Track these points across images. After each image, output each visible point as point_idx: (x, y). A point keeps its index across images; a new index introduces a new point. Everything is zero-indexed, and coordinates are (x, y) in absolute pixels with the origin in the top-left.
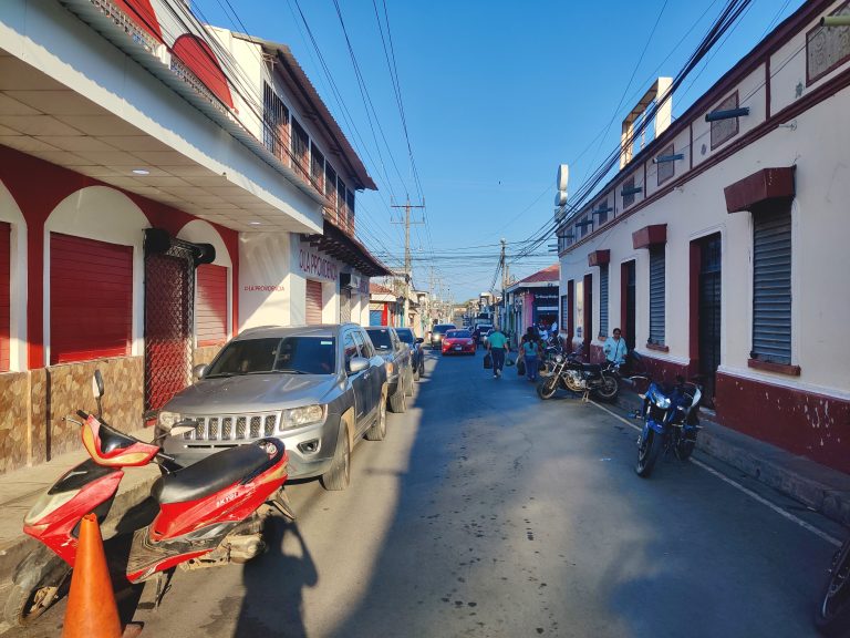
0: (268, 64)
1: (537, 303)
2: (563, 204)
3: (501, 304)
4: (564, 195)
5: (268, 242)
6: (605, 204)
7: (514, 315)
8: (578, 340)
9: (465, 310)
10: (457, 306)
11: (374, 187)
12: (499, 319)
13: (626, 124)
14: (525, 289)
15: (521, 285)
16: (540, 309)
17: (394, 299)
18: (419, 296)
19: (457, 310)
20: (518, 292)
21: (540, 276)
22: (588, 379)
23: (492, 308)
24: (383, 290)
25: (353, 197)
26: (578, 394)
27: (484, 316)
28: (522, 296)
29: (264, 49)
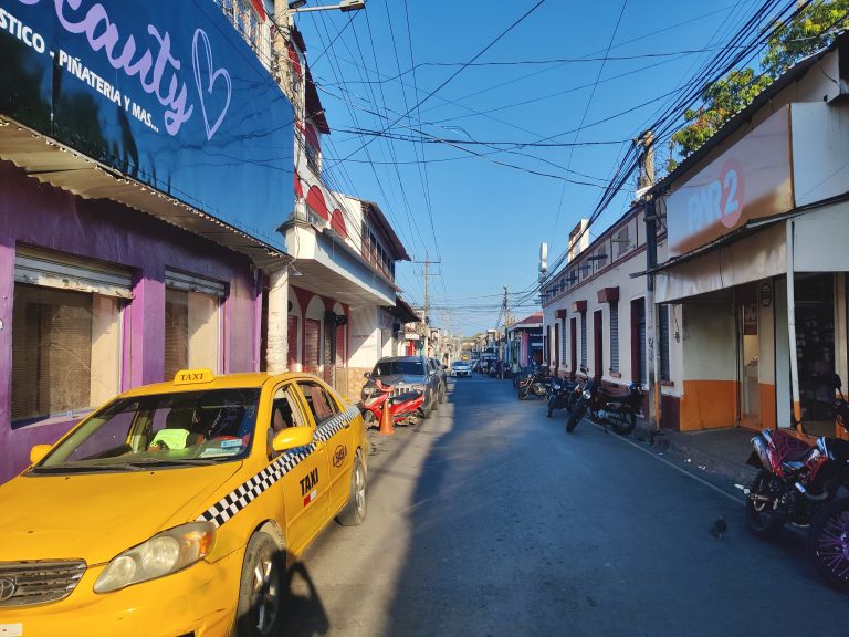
0: (364, 211)
1: (531, 340)
2: (543, 271)
3: (505, 340)
4: (544, 265)
5: (365, 310)
6: (573, 273)
7: (514, 349)
8: (552, 367)
9: (473, 344)
10: (465, 341)
11: (409, 259)
12: (503, 353)
13: (572, 235)
14: (522, 329)
15: (519, 326)
16: (534, 345)
17: (418, 338)
18: (432, 332)
19: (465, 344)
20: (517, 331)
21: (531, 320)
22: (547, 388)
23: (498, 343)
24: (412, 331)
25: (393, 267)
26: (541, 396)
27: (490, 350)
28: (520, 335)
29: (363, 203)
